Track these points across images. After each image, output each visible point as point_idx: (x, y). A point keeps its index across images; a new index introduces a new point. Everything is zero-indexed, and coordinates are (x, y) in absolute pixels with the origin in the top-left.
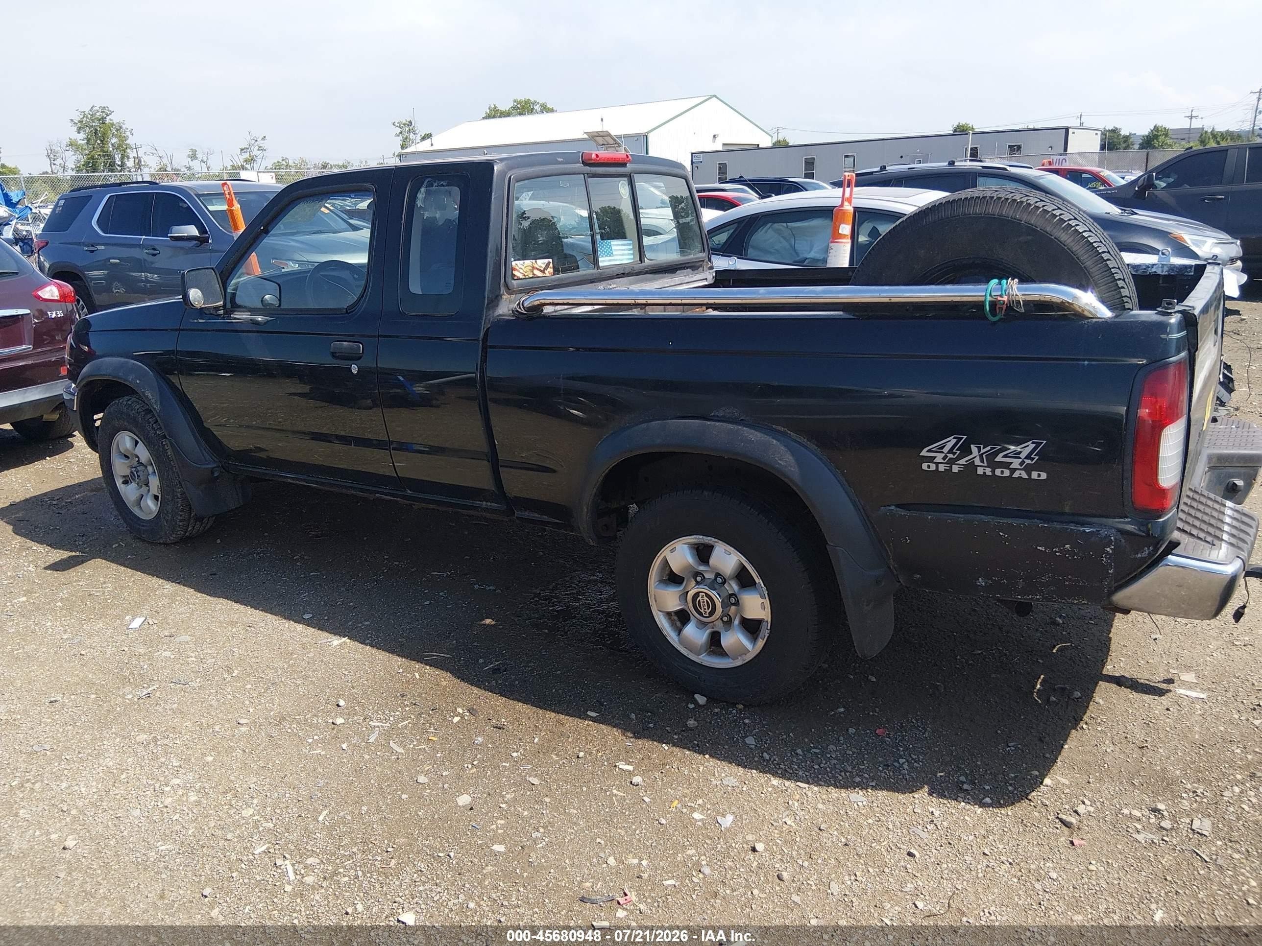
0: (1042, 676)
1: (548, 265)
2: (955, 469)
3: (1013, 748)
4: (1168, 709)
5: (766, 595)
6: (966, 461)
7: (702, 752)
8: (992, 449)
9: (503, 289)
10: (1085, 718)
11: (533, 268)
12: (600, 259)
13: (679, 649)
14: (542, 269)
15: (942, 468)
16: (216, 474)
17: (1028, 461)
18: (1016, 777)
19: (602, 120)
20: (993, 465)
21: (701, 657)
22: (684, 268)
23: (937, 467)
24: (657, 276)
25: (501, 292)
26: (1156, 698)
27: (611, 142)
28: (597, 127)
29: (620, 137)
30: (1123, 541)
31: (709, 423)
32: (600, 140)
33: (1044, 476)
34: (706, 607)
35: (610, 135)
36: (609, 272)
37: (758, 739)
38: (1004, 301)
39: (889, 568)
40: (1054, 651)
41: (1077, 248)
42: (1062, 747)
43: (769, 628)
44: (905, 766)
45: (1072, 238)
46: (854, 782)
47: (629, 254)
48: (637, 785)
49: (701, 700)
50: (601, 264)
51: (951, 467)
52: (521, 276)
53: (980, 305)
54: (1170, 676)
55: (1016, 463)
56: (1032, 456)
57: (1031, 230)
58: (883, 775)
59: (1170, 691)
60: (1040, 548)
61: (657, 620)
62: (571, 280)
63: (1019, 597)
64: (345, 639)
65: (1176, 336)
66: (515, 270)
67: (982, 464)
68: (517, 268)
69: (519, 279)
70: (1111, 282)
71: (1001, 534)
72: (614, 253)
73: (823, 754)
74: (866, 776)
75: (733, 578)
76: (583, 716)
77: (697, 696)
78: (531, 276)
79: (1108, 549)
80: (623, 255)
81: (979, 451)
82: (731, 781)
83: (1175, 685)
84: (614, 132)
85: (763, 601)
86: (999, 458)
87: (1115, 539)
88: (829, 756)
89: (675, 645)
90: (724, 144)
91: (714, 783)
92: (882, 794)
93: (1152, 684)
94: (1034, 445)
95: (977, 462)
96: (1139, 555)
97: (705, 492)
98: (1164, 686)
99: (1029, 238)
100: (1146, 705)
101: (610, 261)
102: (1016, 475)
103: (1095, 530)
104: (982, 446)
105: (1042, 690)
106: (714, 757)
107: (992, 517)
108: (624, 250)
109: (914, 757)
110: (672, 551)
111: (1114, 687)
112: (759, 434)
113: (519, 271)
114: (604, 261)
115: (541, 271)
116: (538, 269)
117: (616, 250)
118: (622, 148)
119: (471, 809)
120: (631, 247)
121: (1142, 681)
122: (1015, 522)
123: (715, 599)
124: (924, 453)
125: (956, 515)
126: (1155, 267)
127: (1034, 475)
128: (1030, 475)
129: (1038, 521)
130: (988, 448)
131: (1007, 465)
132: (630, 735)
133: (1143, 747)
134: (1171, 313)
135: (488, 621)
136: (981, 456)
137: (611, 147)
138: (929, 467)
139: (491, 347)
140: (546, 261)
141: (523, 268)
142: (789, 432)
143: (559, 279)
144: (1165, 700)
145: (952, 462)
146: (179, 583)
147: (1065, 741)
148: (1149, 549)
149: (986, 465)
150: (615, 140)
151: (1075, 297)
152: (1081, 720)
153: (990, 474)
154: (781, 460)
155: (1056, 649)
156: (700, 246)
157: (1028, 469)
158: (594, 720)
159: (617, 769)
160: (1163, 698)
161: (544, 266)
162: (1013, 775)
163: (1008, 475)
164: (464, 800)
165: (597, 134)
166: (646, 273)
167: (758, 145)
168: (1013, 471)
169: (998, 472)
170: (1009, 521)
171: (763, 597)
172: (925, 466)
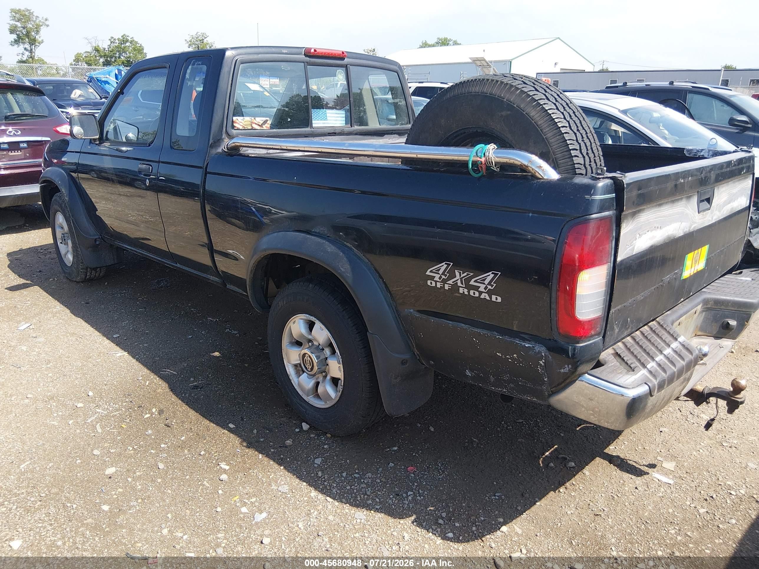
0: (556, 446)
1: (265, 122)
2: (447, 287)
3: (497, 497)
4: (636, 488)
5: (341, 362)
6: (453, 282)
7: (280, 464)
8: (468, 274)
9: (224, 136)
10: (567, 484)
11: (252, 123)
12: (313, 122)
13: (298, 390)
14: (260, 124)
15: (439, 285)
16: (97, 243)
17: (489, 287)
18: (484, 520)
19: (484, 51)
20: (469, 287)
21: (309, 397)
22: (392, 134)
23: (436, 284)
24: (366, 137)
25: (223, 137)
26: (633, 477)
27: (485, 64)
28: (478, 54)
29: (491, 62)
30: (550, 357)
31: (308, 236)
32: (478, 63)
33: (499, 300)
34: (309, 365)
35: (484, 60)
36: (320, 131)
37: (324, 461)
38: (481, 162)
39: (414, 354)
40: (578, 429)
41: (541, 122)
42: (535, 504)
43: (342, 384)
44: (410, 498)
45: (538, 114)
46: (366, 503)
47: (341, 120)
48: (222, 480)
49: (305, 426)
50: (314, 125)
51: (444, 285)
52: (241, 128)
53: (464, 164)
54: (655, 462)
55: (482, 289)
56: (492, 284)
57: (510, 106)
58: (390, 501)
59: (648, 474)
60: (499, 354)
61: (287, 369)
62: (286, 134)
63: (493, 388)
64: (126, 354)
65: (598, 197)
66: (236, 122)
67: (462, 286)
68: (237, 121)
69: (238, 129)
70: (566, 151)
71: (474, 339)
72: (328, 118)
73: (359, 479)
74: (378, 500)
75: (326, 347)
76: (224, 426)
77: (304, 424)
78: (251, 128)
79: (541, 362)
80: (336, 120)
81: (460, 276)
82: (285, 488)
83: (655, 470)
84: (488, 59)
85: (339, 365)
86: (472, 283)
87: (545, 355)
88: (362, 481)
89: (296, 387)
90: (561, 69)
91: (273, 487)
92: (380, 516)
93: (637, 466)
94: (493, 275)
95: (459, 284)
96: (562, 371)
97: (310, 284)
98: (646, 469)
99: (509, 113)
100: (621, 481)
101: (324, 123)
102: (482, 296)
103: (531, 346)
104: (462, 272)
105: (549, 457)
106: (286, 469)
107: (469, 326)
108: (338, 117)
109: (421, 492)
110: (294, 323)
111: (606, 463)
112: (333, 247)
113: (239, 124)
114: (315, 123)
115: (260, 126)
116: (256, 124)
117: (330, 117)
118: (492, 69)
119: (110, 478)
120: (344, 115)
121: (630, 462)
122: (482, 332)
123: (313, 360)
124: (428, 273)
125: (448, 322)
126: (704, 151)
127: (494, 298)
128: (491, 298)
129: (496, 334)
130: (465, 274)
131: (476, 288)
132: (245, 444)
133: (598, 515)
134: (600, 178)
135: (217, 354)
136: (461, 279)
137: (485, 68)
138: (431, 283)
139: (210, 173)
140: (264, 119)
141: (243, 122)
142: (353, 248)
143: (274, 132)
144: (639, 481)
145: (444, 282)
146: (65, 306)
147: (540, 499)
148: (568, 367)
149: (464, 286)
150: (488, 63)
151: (530, 161)
152: (564, 485)
153: (467, 293)
154: (342, 267)
155: (580, 427)
156: (406, 119)
157: (490, 293)
158: (231, 430)
159: (218, 467)
160: (639, 478)
161: (262, 122)
162: (482, 519)
163: (478, 296)
164: (110, 471)
165: (476, 59)
166: (356, 134)
167: (584, 71)
168: (481, 293)
169: (472, 292)
170: (478, 330)
171: (339, 363)
172: (429, 282)
